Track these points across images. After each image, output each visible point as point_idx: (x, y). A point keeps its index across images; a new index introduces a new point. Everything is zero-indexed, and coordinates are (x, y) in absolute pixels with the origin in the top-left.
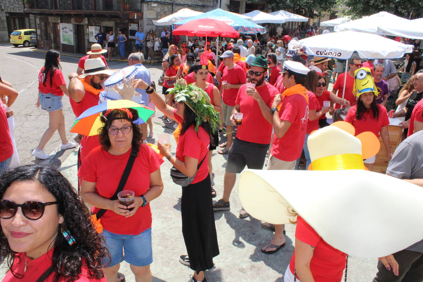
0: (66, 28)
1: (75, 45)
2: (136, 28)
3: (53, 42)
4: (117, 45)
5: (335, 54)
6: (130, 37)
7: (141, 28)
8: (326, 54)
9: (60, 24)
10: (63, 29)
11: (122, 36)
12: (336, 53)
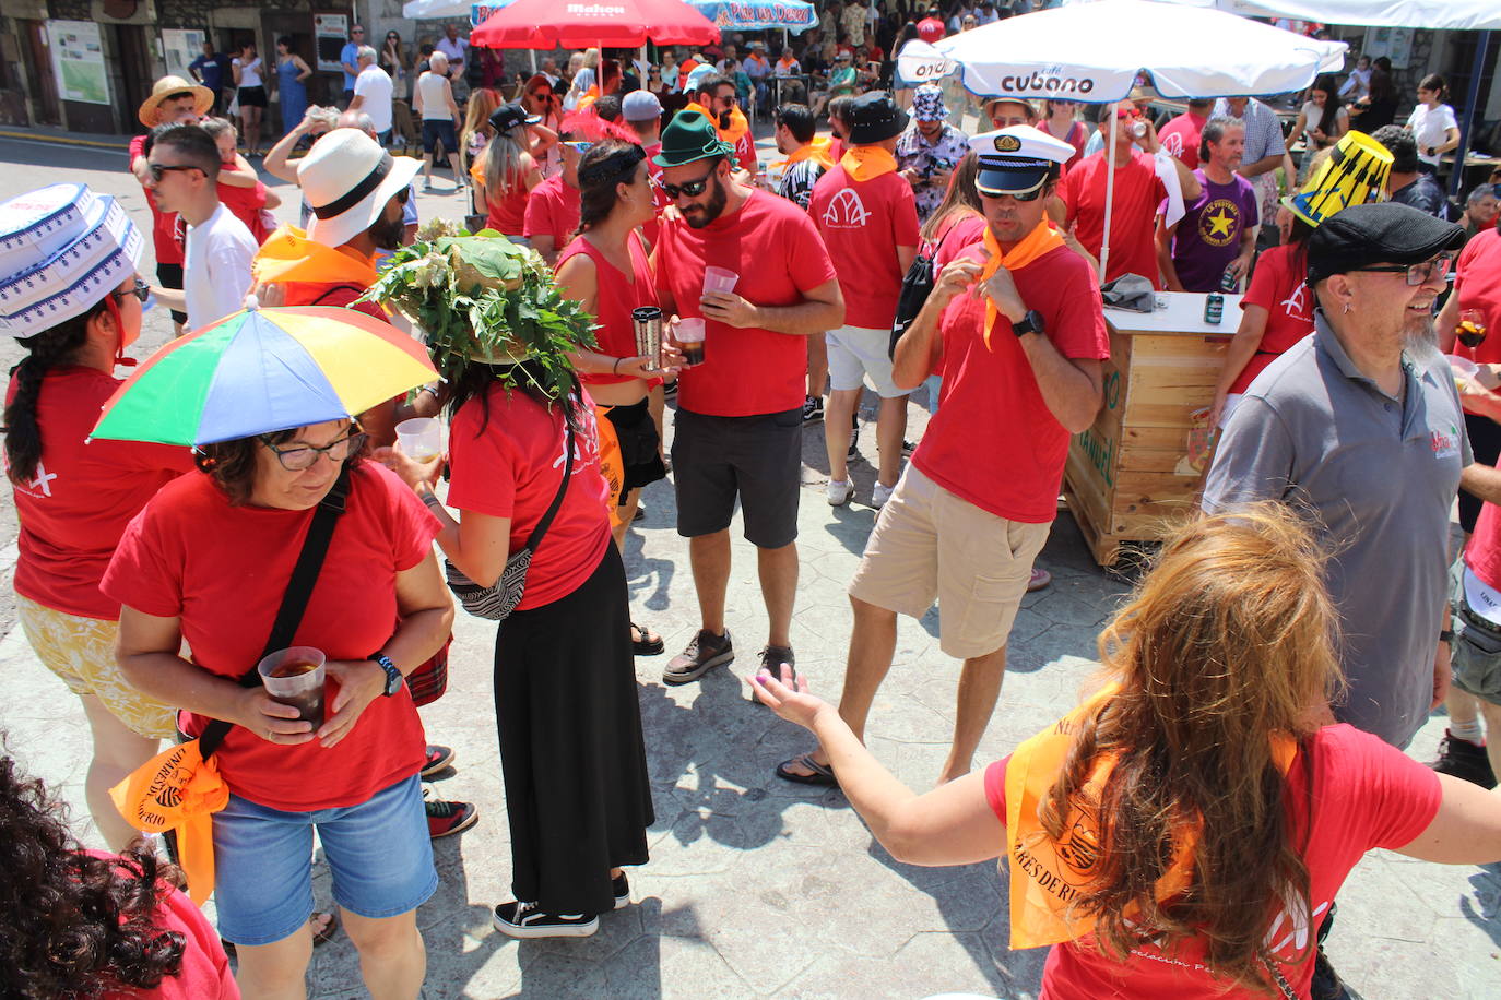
0: (72, 38)
1: (116, 105)
2: (341, 30)
3: (28, 94)
4: (274, 97)
5: (1069, 85)
6: (322, 65)
7: (358, 28)
8: (1039, 87)
9: (48, 22)
10: (63, 43)
11: (289, 61)
12: (1074, 81)
